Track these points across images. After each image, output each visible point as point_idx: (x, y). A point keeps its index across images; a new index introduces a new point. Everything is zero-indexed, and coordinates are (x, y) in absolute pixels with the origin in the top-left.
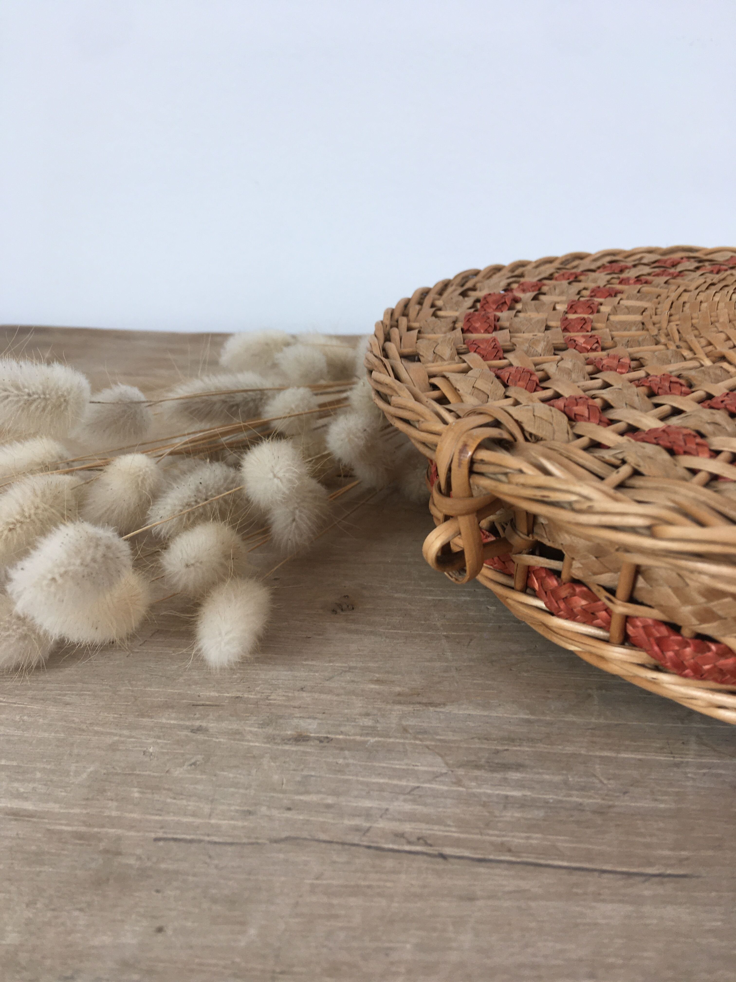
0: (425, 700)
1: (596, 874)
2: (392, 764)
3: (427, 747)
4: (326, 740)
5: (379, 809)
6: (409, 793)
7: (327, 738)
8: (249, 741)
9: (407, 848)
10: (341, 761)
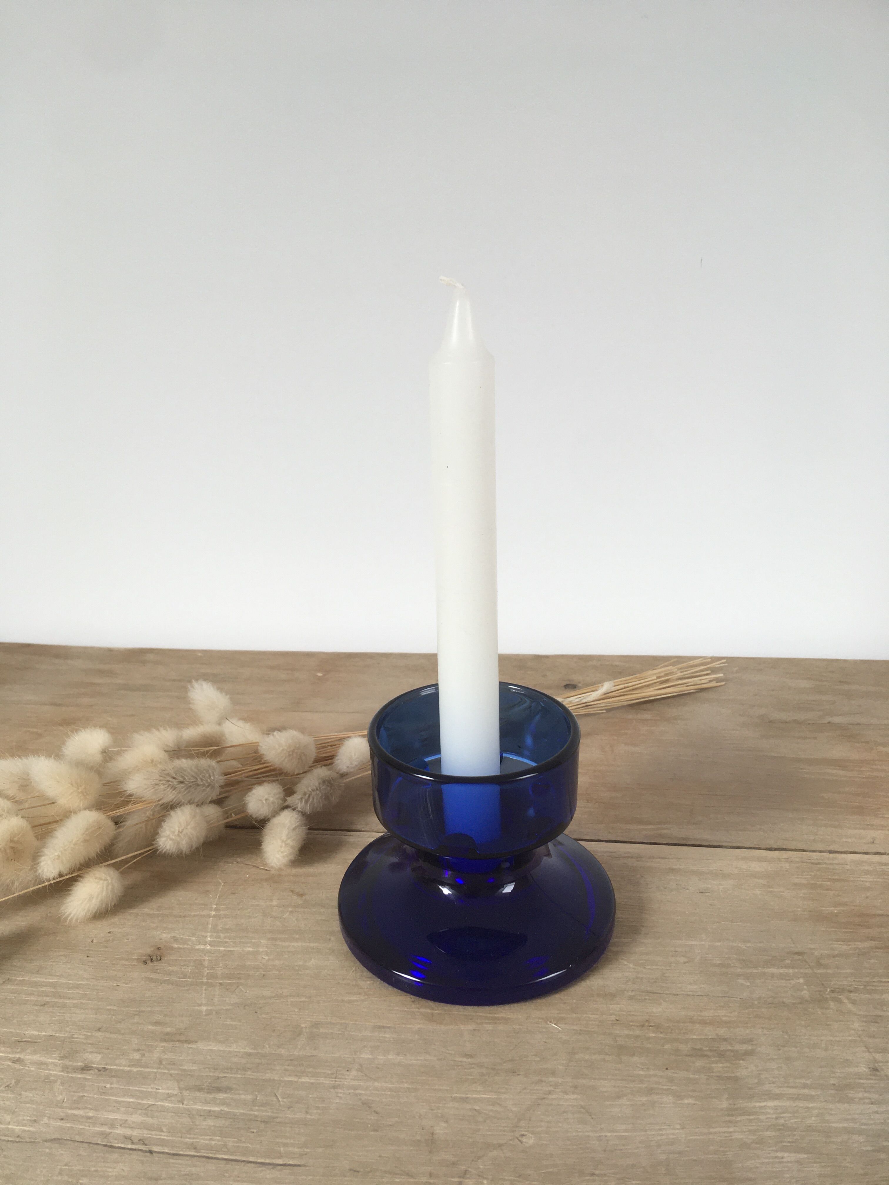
0: (183, 1038)
1: (243, 1163)
2: (141, 1087)
3: (171, 1075)
4: (103, 1070)
5: (121, 1120)
6: (146, 1109)
7: (105, 1068)
8: (50, 1070)
9: (130, 1146)
10: (108, 1086)
